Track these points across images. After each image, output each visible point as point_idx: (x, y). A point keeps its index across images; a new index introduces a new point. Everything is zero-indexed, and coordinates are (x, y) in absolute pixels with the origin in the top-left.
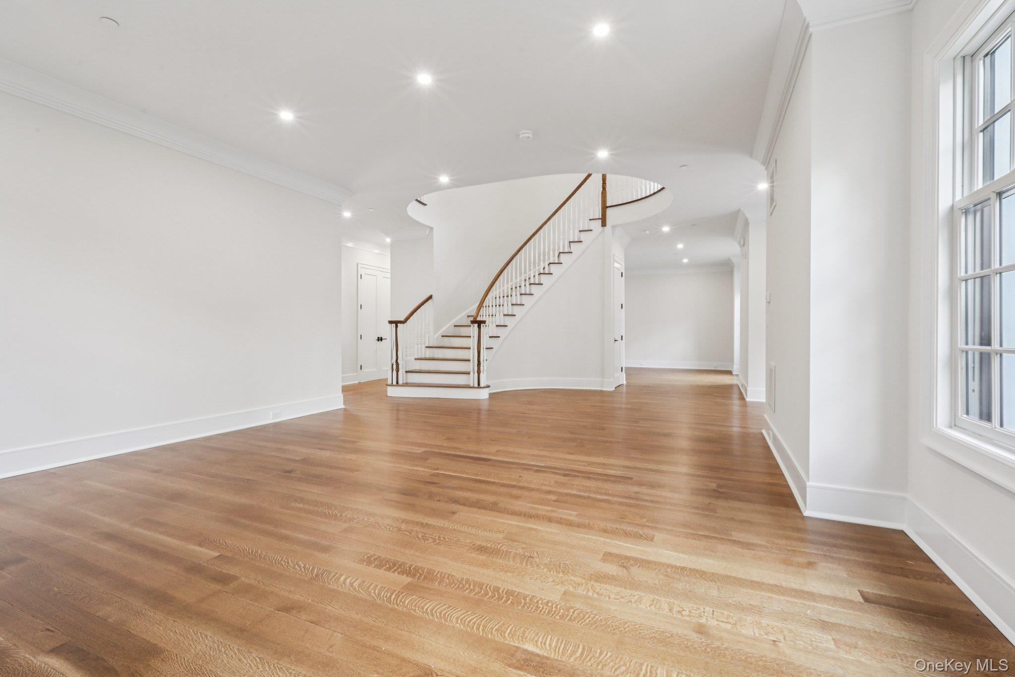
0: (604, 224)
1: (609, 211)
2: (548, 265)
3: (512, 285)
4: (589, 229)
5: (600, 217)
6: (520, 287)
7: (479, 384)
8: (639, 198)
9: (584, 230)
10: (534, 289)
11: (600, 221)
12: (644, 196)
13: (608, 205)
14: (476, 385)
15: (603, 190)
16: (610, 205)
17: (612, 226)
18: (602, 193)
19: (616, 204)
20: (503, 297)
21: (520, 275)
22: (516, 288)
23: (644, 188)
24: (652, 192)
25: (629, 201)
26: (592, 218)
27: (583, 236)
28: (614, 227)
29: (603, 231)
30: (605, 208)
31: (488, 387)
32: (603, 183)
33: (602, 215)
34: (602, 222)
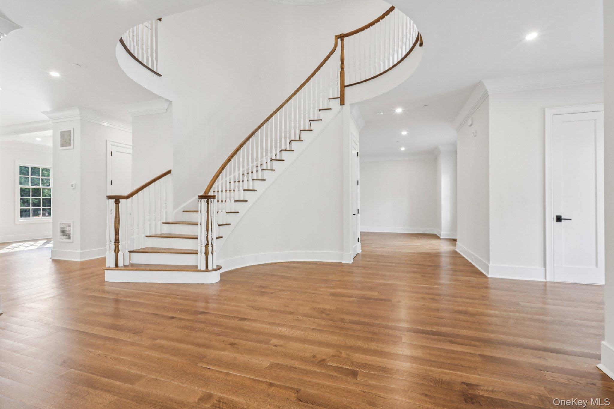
0: (342, 103)
1: (347, 90)
2: (280, 151)
3: (244, 171)
4: (328, 108)
5: (339, 96)
6: (252, 172)
7: (207, 267)
8: (377, 74)
9: (323, 108)
10: (276, 165)
11: (339, 100)
12: (382, 71)
13: (346, 84)
14: (204, 268)
15: (341, 70)
16: (349, 84)
17: (351, 105)
18: (341, 73)
19: (354, 83)
20: (235, 182)
21: (252, 162)
22: (248, 173)
23: (382, 64)
24: (391, 66)
25: (367, 78)
26: (331, 97)
27: (323, 115)
28: (352, 105)
29: (342, 109)
30: (343, 87)
31: (219, 268)
32: (341, 64)
33: (341, 94)
34: (340, 101)
